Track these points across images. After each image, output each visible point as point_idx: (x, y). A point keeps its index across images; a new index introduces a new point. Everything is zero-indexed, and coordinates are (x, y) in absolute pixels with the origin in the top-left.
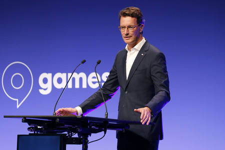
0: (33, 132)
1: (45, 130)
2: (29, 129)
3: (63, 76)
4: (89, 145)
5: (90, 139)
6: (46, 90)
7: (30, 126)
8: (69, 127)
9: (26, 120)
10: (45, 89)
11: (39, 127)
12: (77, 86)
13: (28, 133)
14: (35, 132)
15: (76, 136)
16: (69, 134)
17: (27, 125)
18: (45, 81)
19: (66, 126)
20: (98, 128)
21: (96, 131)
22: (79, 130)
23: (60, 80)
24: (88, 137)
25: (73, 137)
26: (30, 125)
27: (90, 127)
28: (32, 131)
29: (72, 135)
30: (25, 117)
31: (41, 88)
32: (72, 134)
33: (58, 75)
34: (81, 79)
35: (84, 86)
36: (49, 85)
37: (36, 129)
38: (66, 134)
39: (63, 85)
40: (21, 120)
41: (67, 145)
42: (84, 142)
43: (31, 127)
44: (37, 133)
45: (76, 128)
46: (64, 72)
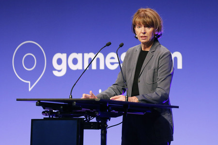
0: (48, 117)
1: (61, 114)
2: (43, 113)
3: (79, 56)
4: (108, 130)
5: (109, 123)
6: (60, 71)
7: (44, 110)
8: (87, 111)
9: (40, 103)
10: (59, 71)
11: (54, 111)
12: (94, 66)
13: (42, 117)
14: (50, 117)
15: (94, 120)
16: (86, 118)
18: (59, 61)
19: (84, 110)
20: (117, 112)
21: (115, 116)
22: (97, 114)
23: (75, 61)
24: (107, 121)
25: (91, 121)
26: (44, 109)
27: (110, 111)
28: (46, 115)
29: (90, 120)
30: (39, 101)
31: (55, 70)
32: (89, 118)
33: (73, 55)
34: (98, 60)
35: (102, 67)
36: (63, 67)
37: (51, 113)
38: (84, 118)
39: (79, 67)
41: (84, 130)
42: (102, 127)
43: (45, 111)
44: (52, 117)
45: (94, 112)
46: (80, 53)
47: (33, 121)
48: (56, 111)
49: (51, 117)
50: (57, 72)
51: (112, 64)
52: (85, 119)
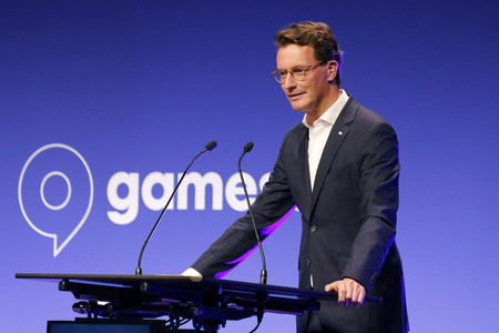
0: (85, 316)
1: (114, 309)
2: (76, 306)
3: (167, 180)
6: (124, 212)
7: (78, 301)
8: (172, 304)
9: (68, 284)
10: (122, 212)
11: (100, 303)
12: (200, 204)
13: (72, 316)
14: (90, 315)
15: (189, 325)
16: (171, 320)
17: (70, 298)
18: (123, 191)
19: (165, 301)
20: (242, 308)
21: (237, 316)
22: (196, 311)
23: (158, 191)
24: (217, 328)
25: (180, 327)
26: (77, 297)
27: (224, 305)
28: (82, 312)
29: (179, 325)
30: (66, 279)
31: (113, 209)
32: (178, 321)
33: (154, 178)
34: (209, 189)
35: (217, 205)
36: (131, 203)
37: (94, 308)
38: (165, 322)
40: (55, 284)
43: (80, 303)
44: (96, 316)
45: (189, 306)
46: (169, 171)
47: (50, 324)
48: (103, 303)
49: (93, 316)
50: (116, 214)
51: (240, 198)
52: (168, 324)
